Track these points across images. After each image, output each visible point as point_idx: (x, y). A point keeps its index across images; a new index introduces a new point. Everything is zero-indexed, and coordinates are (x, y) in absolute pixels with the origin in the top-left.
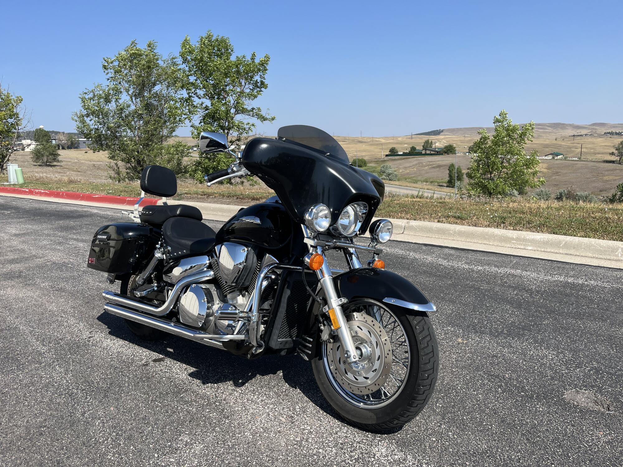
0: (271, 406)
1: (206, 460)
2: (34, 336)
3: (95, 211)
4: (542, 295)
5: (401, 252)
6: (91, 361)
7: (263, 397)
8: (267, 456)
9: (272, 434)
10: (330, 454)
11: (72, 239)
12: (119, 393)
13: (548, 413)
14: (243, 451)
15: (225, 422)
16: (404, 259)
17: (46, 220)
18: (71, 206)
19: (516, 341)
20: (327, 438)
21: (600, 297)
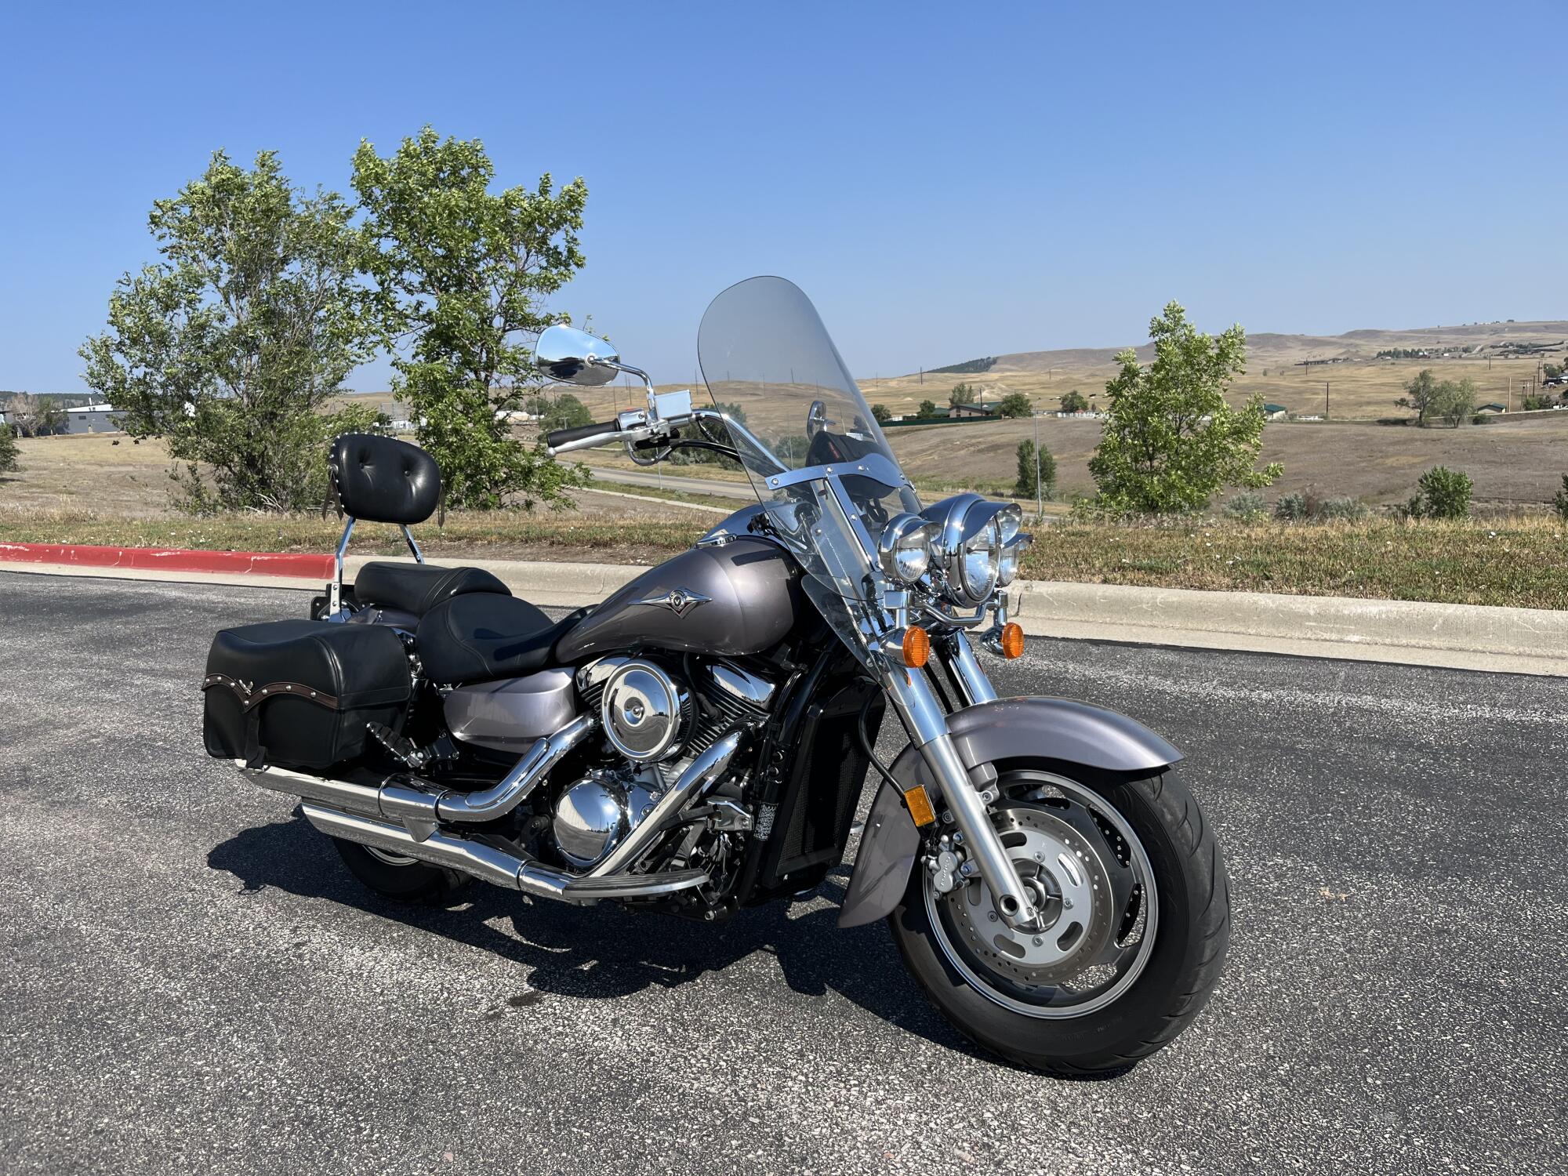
0: (912, 1117)
2: (132, 951)
5: (1042, 664)
6: (331, 1016)
7: (876, 1090)
11: (138, 671)
12: (451, 1106)
16: (1060, 681)
17: (44, 624)
19: (1472, 884)
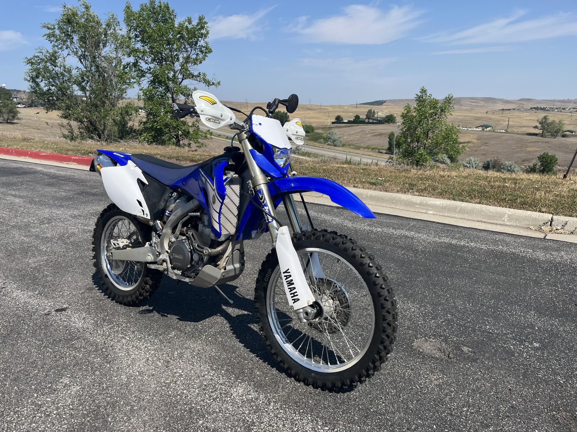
1: (79, 400)
3: (39, 168)
4: (425, 254)
7: (148, 344)
8: (135, 396)
9: (146, 377)
10: (193, 394)
11: (10, 195)
12: (17, 339)
13: (395, 358)
14: (115, 392)
15: (106, 367)
18: (17, 163)
20: (193, 380)
21: (475, 257)
